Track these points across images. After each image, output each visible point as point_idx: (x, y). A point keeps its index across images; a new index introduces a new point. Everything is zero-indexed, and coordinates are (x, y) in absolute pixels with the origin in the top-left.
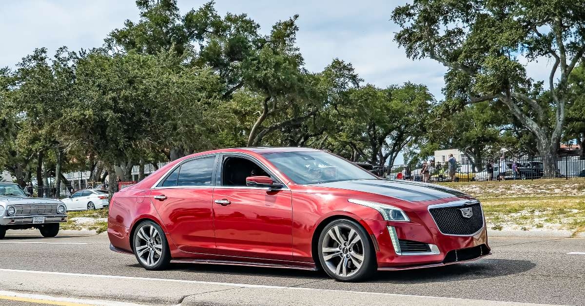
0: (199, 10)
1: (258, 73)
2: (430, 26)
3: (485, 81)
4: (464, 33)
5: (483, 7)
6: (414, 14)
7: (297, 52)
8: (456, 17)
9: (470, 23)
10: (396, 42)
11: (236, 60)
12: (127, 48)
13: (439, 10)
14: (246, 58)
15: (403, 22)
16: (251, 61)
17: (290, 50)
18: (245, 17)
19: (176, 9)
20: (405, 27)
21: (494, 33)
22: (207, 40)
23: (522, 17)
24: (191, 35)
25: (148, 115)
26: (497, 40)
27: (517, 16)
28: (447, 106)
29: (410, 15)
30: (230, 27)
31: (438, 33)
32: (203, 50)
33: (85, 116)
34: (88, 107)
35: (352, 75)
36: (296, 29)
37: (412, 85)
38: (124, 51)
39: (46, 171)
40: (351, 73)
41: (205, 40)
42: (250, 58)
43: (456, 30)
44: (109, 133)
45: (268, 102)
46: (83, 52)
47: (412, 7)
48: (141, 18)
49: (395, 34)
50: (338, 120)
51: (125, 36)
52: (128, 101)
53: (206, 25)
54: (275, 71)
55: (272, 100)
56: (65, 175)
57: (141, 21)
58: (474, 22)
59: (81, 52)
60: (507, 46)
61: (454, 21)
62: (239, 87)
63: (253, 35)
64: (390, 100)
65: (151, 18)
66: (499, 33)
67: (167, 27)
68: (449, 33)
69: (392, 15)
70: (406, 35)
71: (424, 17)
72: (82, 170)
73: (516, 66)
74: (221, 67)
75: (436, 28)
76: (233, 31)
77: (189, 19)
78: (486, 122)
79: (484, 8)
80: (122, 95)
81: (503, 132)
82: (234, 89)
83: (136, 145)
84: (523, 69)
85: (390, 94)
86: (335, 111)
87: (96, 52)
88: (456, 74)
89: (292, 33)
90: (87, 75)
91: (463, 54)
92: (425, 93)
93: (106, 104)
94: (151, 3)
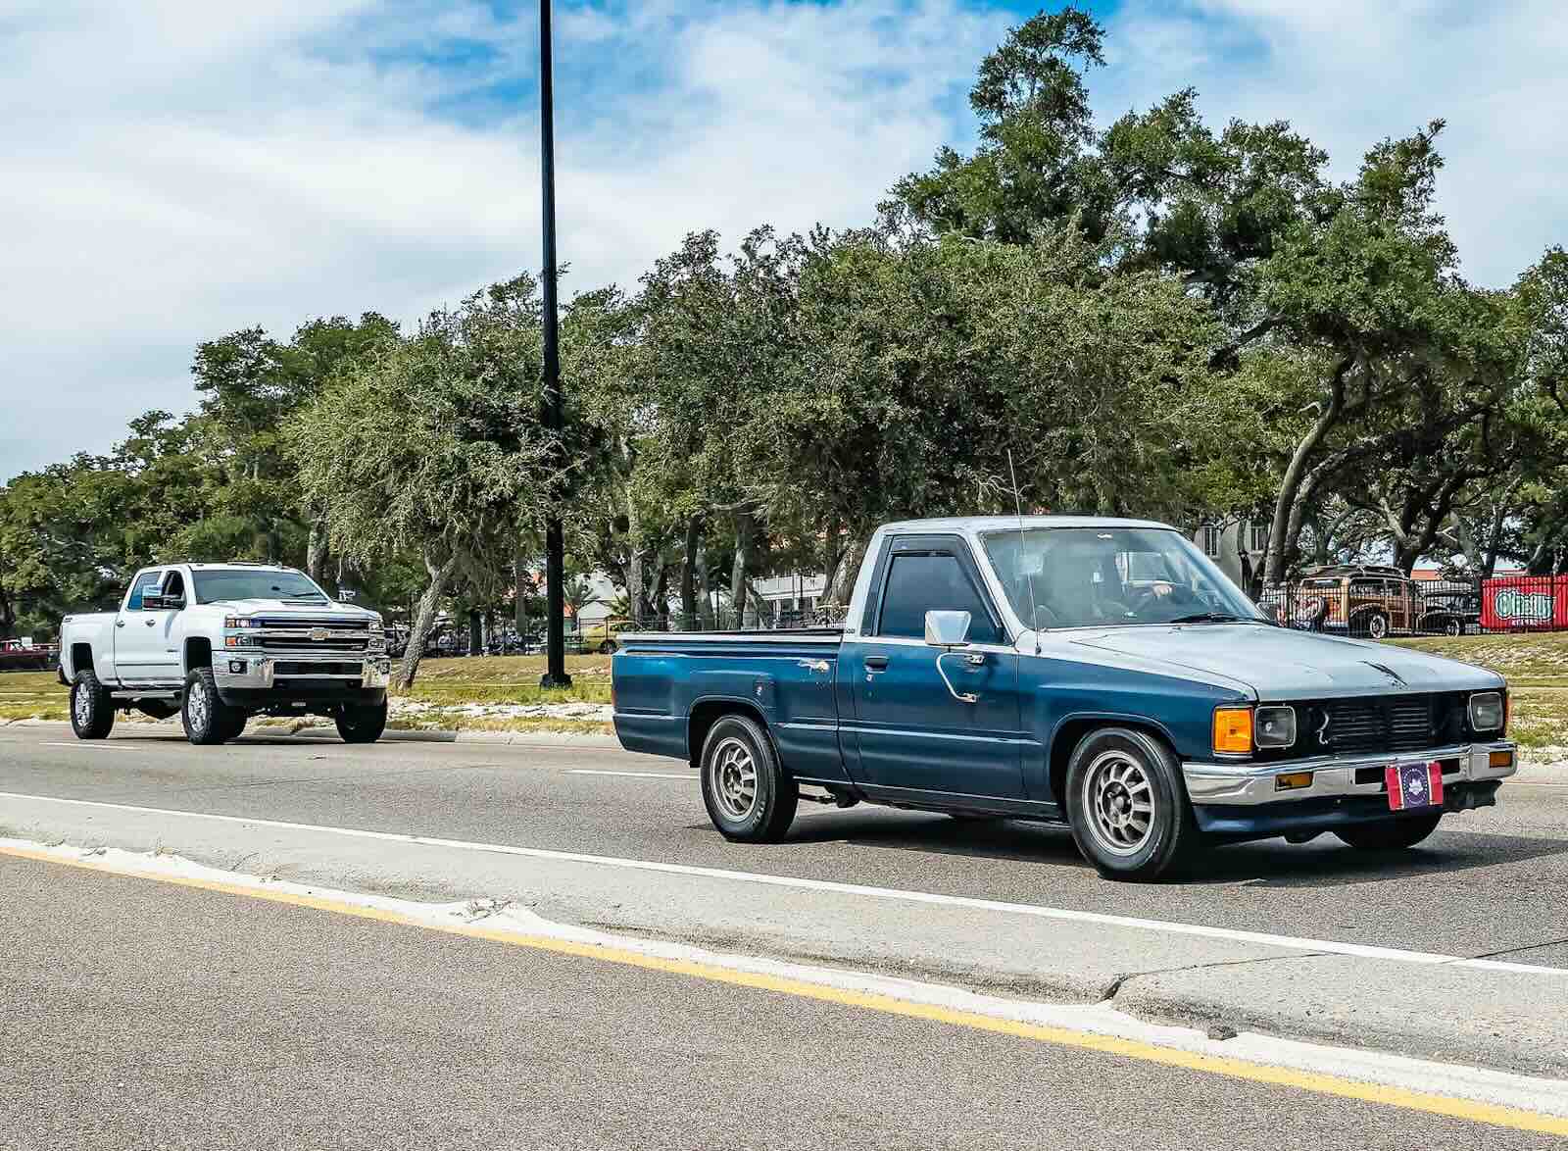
7: (1436, 229)
11: (1251, 254)
16: (1299, 256)
17: (1416, 223)
18: (1283, 129)
19: (1084, 113)
22: (1169, 200)
24: (1125, 188)
30: (1238, 160)
32: (1157, 229)
33: (820, 413)
36: (1436, 161)
39: (706, 573)
41: (1165, 200)
42: (1294, 249)
46: (821, 234)
48: (981, 142)
51: (936, 194)
53: (1168, 155)
59: (816, 233)
63: (1306, 182)
67: (1054, 164)
72: (805, 573)
74: (1209, 275)
76: (1247, 171)
86: (1548, 401)
87: (855, 239)
89: (1423, 174)
94: (1011, 99)
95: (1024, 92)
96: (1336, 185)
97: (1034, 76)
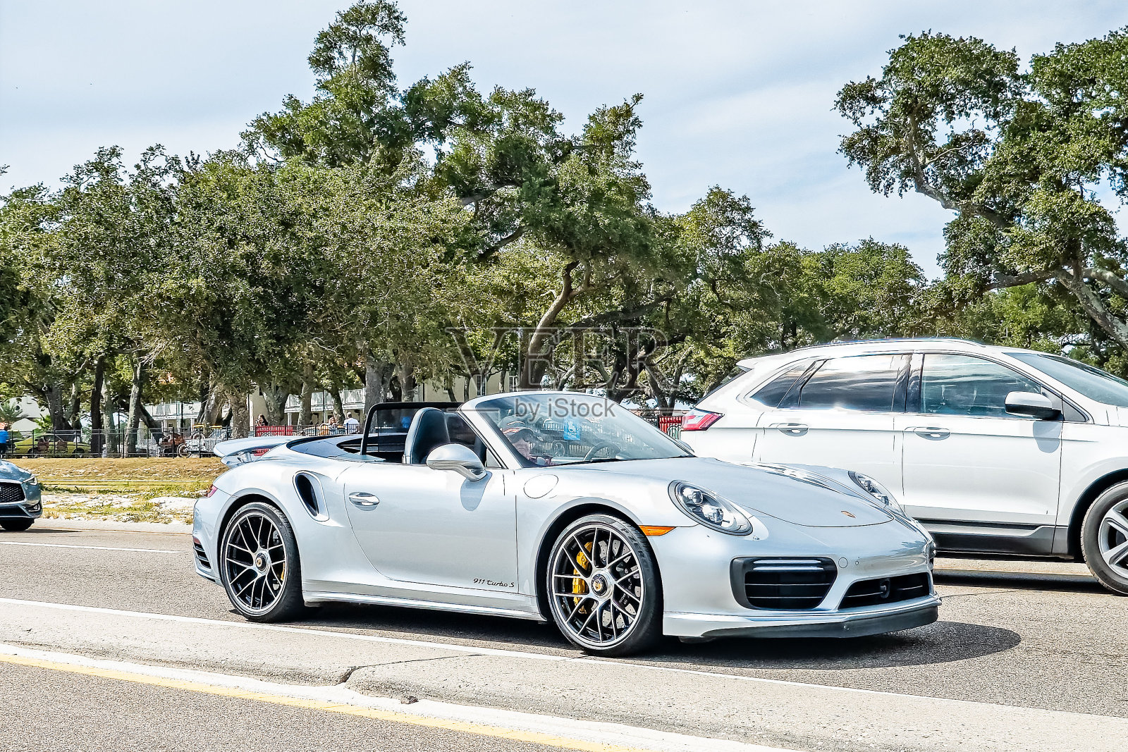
0: (437, 79)
1: (554, 212)
2: (916, 123)
3: (1027, 242)
4: (987, 141)
5: (1029, 87)
6: (884, 100)
7: (637, 172)
8: (972, 108)
9: (1002, 119)
10: (842, 155)
11: (509, 182)
12: (288, 154)
13: (936, 92)
14: (530, 180)
15: (858, 115)
16: (541, 186)
17: (623, 166)
18: (530, 95)
19: (391, 76)
20: (864, 126)
21: (1049, 142)
22: (451, 141)
23: (1112, 110)
24: (419, 131)
25: (320, 291)
26: (1056, 158)
27: (1100, 108)
28: (948, 292)
29: (873, 100)
30: (500, 116)
31: (931, 138)
32: (442, 162)
33: (190, 289)
34: (195, 271)
35: (749, 221)
36: (637, 122)
37: (876, 244)
38: (280, 159)
39: (109, 399)
40: (746, 217)
41: (448, 140)
42: (538, 181)
43: (971, 134)
44: (237, 327)
45: (573, 273)
46: (193, 159)
47: (880, 85)
48: (316, 93)
49: (842, 139)
50: (718, 314)
51: (283, 128)
52: (279, 260)
53: (450, 109)
54: (590, 209)
55: (581, 266)
56: (151, 409)
57: (317, 98)
58: (1010, 117)
59: (190, 158)
60: (1077, 170)
61: (968, 115)
62: (512, 238)
63: (547, 133)
64: (829, 276)
65: (337, 91)
66: (1061, 142)
67: (369, 112)
68: (956, 141)
69: (838, 99)
70: (865, 142)
71: (905, 105)
72: (185, 400)
73: (1094, 214)
74: (477, 197)
75: (930, 129)
76: (507, 123)
77: (415, 98)
78: (1032, 327)
79: (1033, 90)
80: (267, 250)
81: (1067, 349)
82: (503, 242)
83: (293, 354)
84: (1109, 220)
85: (830, 262)
86: (711, 294)
87: (224, 158)
88: (969, 224)
89: (628, 131)
90: (198, 206)
91: (985, 184)
92: (904, 263)
93: (233, 266)
94: (339, 62)
95: (347, 58)
96: (568, 137)
97: (355, 47)
